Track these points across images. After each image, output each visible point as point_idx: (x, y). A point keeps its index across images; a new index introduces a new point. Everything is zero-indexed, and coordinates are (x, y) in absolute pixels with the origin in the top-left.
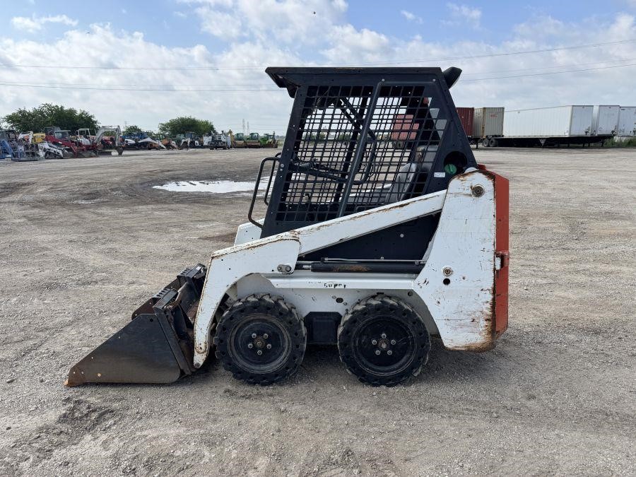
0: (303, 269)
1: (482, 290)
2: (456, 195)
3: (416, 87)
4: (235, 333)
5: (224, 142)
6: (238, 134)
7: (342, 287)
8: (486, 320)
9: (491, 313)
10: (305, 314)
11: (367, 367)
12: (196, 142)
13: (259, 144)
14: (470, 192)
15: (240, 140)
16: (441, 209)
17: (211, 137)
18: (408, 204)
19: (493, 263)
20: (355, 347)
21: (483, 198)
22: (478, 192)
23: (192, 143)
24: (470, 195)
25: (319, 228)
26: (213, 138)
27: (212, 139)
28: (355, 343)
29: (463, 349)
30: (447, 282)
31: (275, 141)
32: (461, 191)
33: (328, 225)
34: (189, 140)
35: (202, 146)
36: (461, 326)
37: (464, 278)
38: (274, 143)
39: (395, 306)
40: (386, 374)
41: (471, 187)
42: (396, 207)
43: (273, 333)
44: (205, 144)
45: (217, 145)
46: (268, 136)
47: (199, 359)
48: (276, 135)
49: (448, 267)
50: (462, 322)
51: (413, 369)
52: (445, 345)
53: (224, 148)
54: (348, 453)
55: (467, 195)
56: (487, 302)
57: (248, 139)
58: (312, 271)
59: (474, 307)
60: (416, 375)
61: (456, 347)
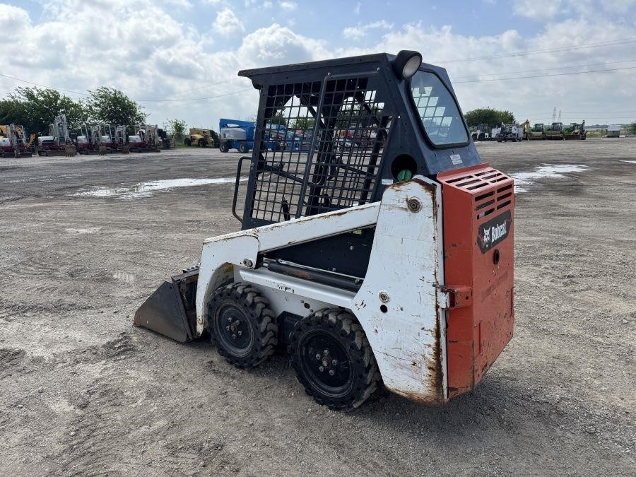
0: (263, 266)
1: (423, 329)
2: (391, 207)
3: (360, 79)
4: (218, 313)
5: (514, 134)
6: (536, 125)
7: (291, 291)
8: (430, 368)
9: (435, 361)
10: (280, 312)
11: (313, 381)
12: (486, 134)
13: (561, 135)
14: (405, 205)
15: (538, 131)
16: (376, 224)
17: (500, 129)
18: (346, 213)
19: (434, 298)
20: (302, 356)
21: (420, 214)
22: (414, 206)
23: (482, 135)
24: (406, 209)
25: (272, 229)
26: (503, 129)
27: (502, 131)
28: (301, 352)
29: (405, 395)
30: (384, 309)
31: (583, 131)
32: (396, 203)
33: (279, 227)
34: (479, 132)
35: (491, 139)
36: (402, 367)
37: (402, 309)
38: (581, 133)
39: (332, 323)
40: (329, 395)
41: (407, 200)
42: (335, 215)
43: (244, 321)
44: (493, 136)
45: (505, 137)
46: (575, 125)
47: (200, 329)
48: (586, 125)
49: (385, 291)
50: (402, 361)
51: (352, 398)
52: (385, 383)
53: (514, 140)
54: (219, 447)
55: (403, 209)
56: (429, 346)
57: (549, 130)
58: (269, 269)
59: (415, 348)
60: (355, 406)
61: (397, 390)
